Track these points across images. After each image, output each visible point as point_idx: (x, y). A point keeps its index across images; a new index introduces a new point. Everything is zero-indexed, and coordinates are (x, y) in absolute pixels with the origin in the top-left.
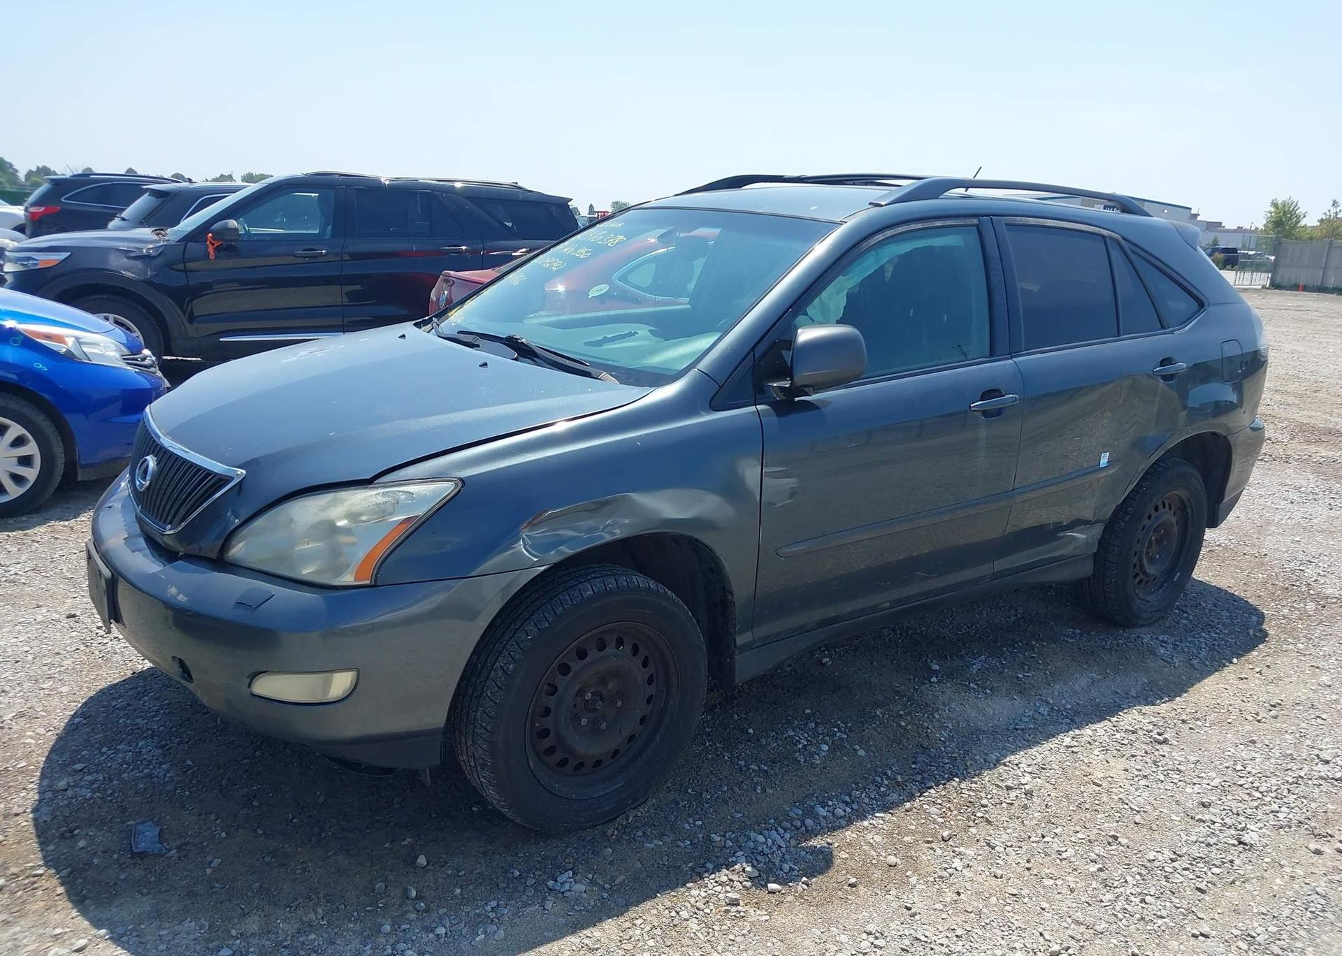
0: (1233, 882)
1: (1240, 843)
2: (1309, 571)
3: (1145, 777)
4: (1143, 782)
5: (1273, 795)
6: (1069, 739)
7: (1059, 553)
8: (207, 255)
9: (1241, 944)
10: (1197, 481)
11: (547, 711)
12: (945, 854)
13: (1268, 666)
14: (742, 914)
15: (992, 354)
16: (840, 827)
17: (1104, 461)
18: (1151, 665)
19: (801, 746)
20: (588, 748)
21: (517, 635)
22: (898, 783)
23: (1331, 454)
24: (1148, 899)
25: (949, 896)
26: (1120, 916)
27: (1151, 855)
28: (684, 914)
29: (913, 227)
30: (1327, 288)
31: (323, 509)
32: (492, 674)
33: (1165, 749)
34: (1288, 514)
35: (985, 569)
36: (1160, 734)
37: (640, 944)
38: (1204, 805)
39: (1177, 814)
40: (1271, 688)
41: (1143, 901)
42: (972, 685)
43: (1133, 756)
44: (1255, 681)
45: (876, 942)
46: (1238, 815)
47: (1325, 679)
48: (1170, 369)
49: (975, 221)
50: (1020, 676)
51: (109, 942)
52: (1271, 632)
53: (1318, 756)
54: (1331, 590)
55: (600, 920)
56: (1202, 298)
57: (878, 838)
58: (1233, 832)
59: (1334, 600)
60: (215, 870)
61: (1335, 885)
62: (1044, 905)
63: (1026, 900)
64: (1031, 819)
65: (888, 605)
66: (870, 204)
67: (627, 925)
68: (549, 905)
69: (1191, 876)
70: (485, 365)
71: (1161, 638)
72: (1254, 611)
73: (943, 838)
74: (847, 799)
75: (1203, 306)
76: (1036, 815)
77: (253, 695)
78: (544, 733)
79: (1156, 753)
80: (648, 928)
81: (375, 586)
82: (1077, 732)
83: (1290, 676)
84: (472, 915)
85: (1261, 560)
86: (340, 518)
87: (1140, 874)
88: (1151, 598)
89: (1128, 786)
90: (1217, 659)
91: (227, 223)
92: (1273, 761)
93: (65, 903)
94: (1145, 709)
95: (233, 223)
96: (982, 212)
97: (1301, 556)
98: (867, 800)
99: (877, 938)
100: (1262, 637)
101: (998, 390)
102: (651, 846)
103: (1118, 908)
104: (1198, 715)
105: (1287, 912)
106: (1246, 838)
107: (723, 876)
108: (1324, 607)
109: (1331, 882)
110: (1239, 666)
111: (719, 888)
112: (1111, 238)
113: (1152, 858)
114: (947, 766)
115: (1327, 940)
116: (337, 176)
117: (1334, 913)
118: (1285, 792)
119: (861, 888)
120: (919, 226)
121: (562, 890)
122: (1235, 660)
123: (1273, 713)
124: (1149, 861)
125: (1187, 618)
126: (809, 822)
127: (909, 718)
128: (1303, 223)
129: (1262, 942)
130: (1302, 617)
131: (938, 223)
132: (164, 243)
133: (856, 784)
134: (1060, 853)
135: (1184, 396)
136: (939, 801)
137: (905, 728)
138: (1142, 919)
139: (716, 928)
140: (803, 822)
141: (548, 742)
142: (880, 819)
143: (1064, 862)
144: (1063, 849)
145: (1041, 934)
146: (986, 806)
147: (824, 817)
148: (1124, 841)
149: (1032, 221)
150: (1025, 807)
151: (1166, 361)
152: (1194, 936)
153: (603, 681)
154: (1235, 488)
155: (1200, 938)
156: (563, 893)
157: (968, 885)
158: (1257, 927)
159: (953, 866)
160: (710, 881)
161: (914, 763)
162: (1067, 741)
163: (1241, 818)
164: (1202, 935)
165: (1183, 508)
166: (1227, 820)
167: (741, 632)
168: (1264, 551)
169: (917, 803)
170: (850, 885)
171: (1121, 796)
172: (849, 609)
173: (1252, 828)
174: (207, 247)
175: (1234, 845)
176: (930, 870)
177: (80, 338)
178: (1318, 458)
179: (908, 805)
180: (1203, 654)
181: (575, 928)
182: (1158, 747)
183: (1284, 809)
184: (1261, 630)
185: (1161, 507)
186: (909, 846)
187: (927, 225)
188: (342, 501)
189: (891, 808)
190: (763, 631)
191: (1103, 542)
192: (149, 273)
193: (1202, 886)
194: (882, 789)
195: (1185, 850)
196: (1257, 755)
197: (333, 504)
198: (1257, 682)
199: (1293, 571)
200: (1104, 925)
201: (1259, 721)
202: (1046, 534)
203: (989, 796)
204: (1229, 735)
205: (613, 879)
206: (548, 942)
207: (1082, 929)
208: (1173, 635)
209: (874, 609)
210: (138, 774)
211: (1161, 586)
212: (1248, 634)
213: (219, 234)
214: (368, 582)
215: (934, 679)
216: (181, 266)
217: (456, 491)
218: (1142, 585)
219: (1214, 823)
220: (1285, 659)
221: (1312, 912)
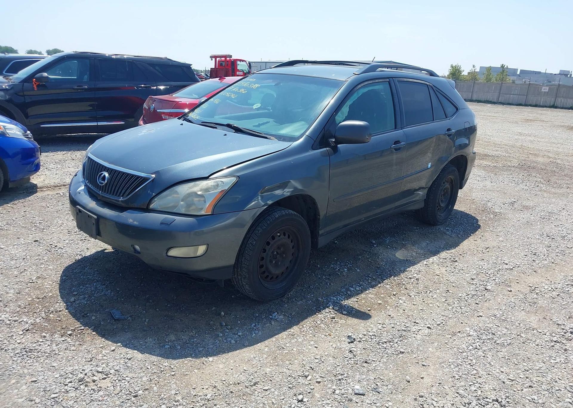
0: (486, 301)
1: (486, 289)
2: (489, 204)
3: (453, 272)
4: (452, 274)
5: (493, 275)
6: (426, 262)
7: (414, 199)
8: (33, 89)
9: (492, 317)
10: (457, 173)
11: (263, 259)
12: (396, 299)
13: (482, 236)
14: (337, 321)
15: (396, 128)
16: (359, 294)
17: (429, 166)
18: (445, 237)
19: (337, 270)
20: (276, 271)
21: (254, 231)
22: (374, 279)
23: (488, 163)
24: (462, 307)
25: (401, 311)
26: (455, 313)
27: (460, 295)
28: (319, 322)
29: (369, 82)
30: (473, 100)
31: (191, 188)
32: (247, 245)
33: (457, 264)
34: (478, 185)
35: (393, 205)
36: (454, 259)
37: (308, 332)
38: (472, 279)
39: (465, 283)
40: (485, 243)
41: (461, 308)
42: (388, 247)
43: (447, 266)
44: (479, 241)
45: (383, 326)
46: (483, 281)
47: (501, 239)
48: (450, 132)
49: (388, 80)
50: (404, 243)
51: (123, 347)
52: (481, 225)
53: (504, 262)
54: (497, 210)
55: (292, 327)
56: (458, 107)
57: (373, 296)
58: (483, 286)
59: (499, 214)
60: (148, 323)
61: (517, 299)
62: (431, 312)
63: (426, 311)
64: (420, 287)
65: (364, 219)
66: (354, 74)
67: (301, 327)
68: (273, 323)
69: (473, 300)
70: (226, 135)
71: (447, 228)
72: (474, 218)
73: (394, 294)
74: (359, 285)
75: (458, 110)
76: (421, 286)
77: (168, 256)
78: (262, 266)
79: (454, 265)
80: (308, 328)
81: (213, 214)
82: (428, 260)
83: (490, 239)
84: (248, 328)
85: (473, 202)
86: (198, 191)
87: (458, 301)
88: (442, 215)
89: (448, 275)
90: (466, 235)
91: (42, 74)
92: (490, 265)
93: (97, 337)
94: (447, 251)
95: (45, 74)
96: (390, 77)
97: (485, 199)
98: (365, 285)
99: (383, 325)
100: (479, 227)
101: (399, 141)
102: (300, 303)
103: (454, 311)
104: (464, 252)
105: (504, 308)
106: (487, 288)
107: (327, 310)
108: (496, 216)
109: (515, 298)
110: (473, 237)
111: (327, 314)
112: (430, 86)
113: (461, 296)
114: (388, 273)
115: (517, 314)
116: (90, 54)
117: (518, 307)
118: (496, 274)
119: (372, 311)
120: (371, 82)
121: (275, 318)
122: (472, 235)
123: (488, 250)
124: (460, 297)
125: (453, 222)
126: (349, 292)
127: (371, 258)
128: (462, 74)
129: (499, 317)
130: (490, 219)
131: (377, 81)
132: (12, 83)
133: (360, 280)
134: (432, 296)
135: (454, 142)
136: (389, 284)
137: (371, 262)
138: (462, 313)
139: (330, 326)
140: (347, 293)
141: (263, 269)
142: (371, 290)
143: (434, 299)
144: (433, 295)
145: (433, 320)
146: (405, 284)
147: (353, 291)
148: (451, 292)
149: (405, 80)
150: (417, 284)
151: (449, 130)
152: (478, 316)
153: (279, 248)
154: (468, 175)
155: (480, 317)
156: (276, 319)
157: (406, 308)
158: (496, 312)
159: (400, 302)
160: (323, 312)
161: (377, 272)
162: (425, 263)
163: (484, 282)
164: (480, 316)
165: (452, 182)
166: (481, 283)
167: (321, 229)
168: (473, 198)
169: (382, 285)
170: (368, 310)
171: (446, 278)
172: (352, 221)
173: (489, 285)
174: (33, 85)
175: (484, 290)
176: (393, 304)
177: (6, 126)
178: (484, 165)
179: (379, 285)
180: (461, 233)
181: (285, 329)
182: (454, 263)
183: (497, 279)
184: (478, 225)
185: (445, 182)
186: (383, 298)
187: (374, 81)
188: (198, 185)
189: (374, 287)
190: (328, 229)
191: (428, 194)
192: (7, 97)
193: (477, 302)
194: (369, 281)
195: (470, 293)
196: (485, 263)
197: (195, 186)
198: (480, 241)
199: (484, 204)
200: (451, 315)
201: (483, 253)
202: (410, 192)
203: (405, 281)
204: (475, 258)
205: (291, 314)
206: (277, 335)
207: (445, 317)
208: (450, 228)
209: (360, 220)
210: (100, 294)
211: (445, 210)
212: (474, 226)
213: (39, 79)
214: (210, 213)
215: (375, 246)
216: (22, 94)
217: (237, 180)
218: (439, 210)
219: (477, 284)
220: (487, 233)
221: (511, 307)
